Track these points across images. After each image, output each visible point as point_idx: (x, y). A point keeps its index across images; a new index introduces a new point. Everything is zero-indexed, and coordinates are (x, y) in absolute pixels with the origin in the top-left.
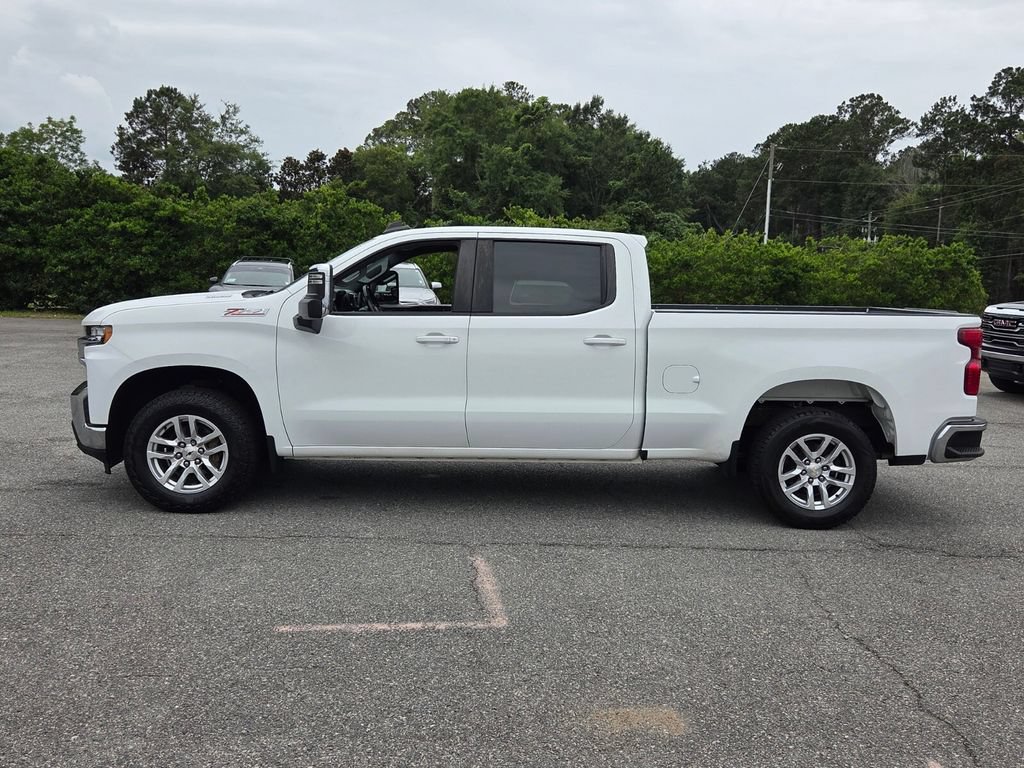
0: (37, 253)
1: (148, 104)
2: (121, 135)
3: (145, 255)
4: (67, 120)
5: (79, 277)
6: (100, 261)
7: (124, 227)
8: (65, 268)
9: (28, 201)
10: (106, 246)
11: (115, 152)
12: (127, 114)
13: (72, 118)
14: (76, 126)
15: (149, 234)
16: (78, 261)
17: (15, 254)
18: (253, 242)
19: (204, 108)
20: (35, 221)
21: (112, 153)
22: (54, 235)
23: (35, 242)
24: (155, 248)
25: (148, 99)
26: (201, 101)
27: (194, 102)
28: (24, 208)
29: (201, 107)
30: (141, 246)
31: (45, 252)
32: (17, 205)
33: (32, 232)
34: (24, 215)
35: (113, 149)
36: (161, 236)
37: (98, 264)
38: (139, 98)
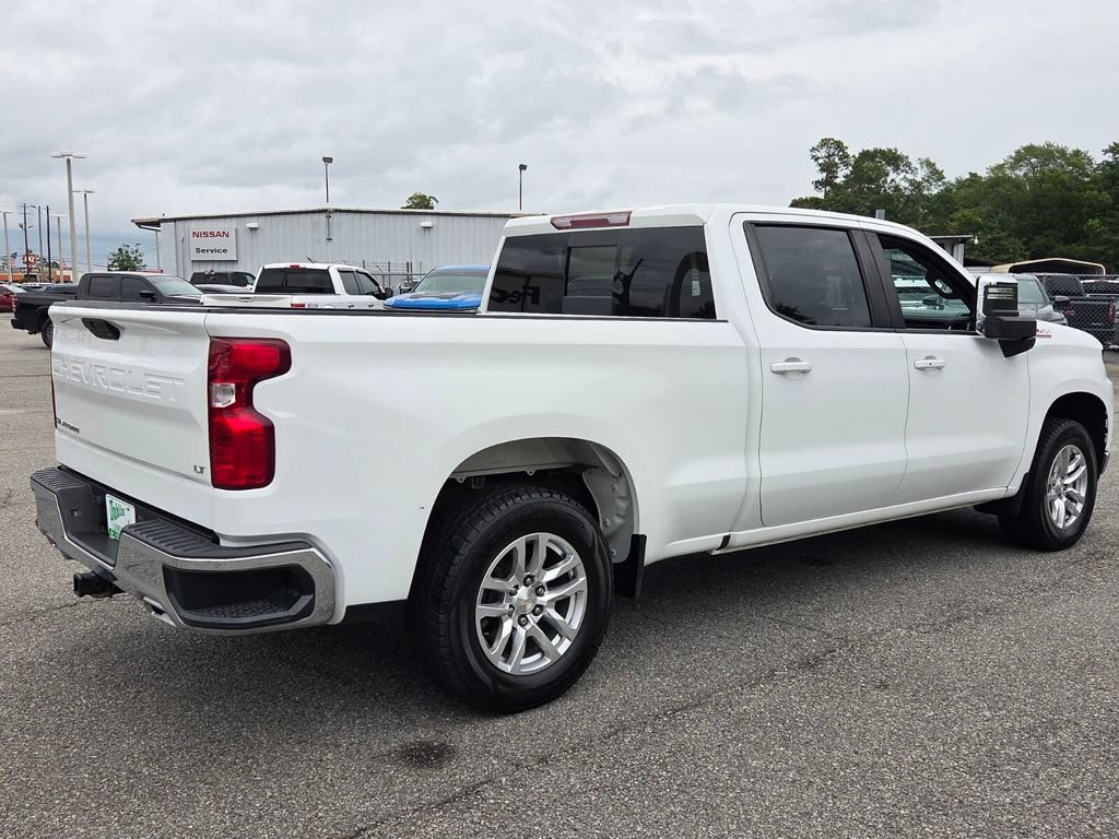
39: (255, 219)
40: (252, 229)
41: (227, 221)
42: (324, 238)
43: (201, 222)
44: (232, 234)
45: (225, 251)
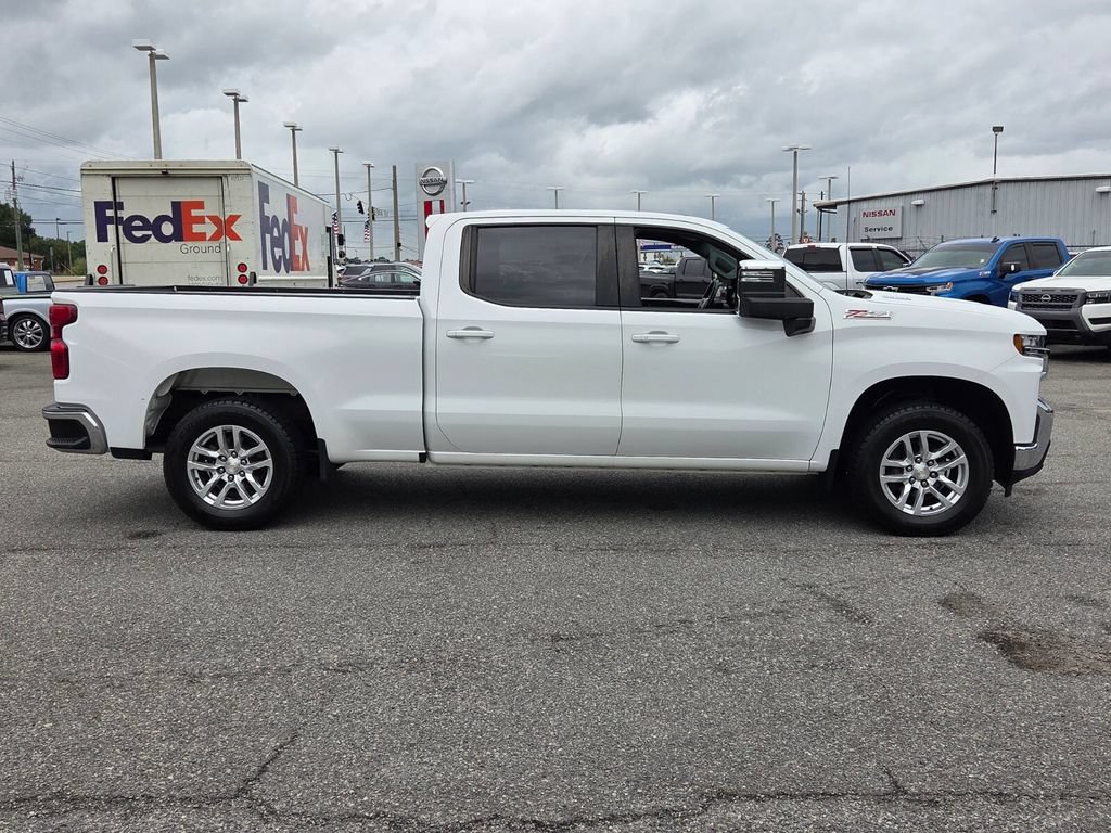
39: (922, 196)
40: (917, 206)
41: (896, 199)
42: (988, 210)
43: (871, 203)
44: (899, 212)
45: (890, 229)
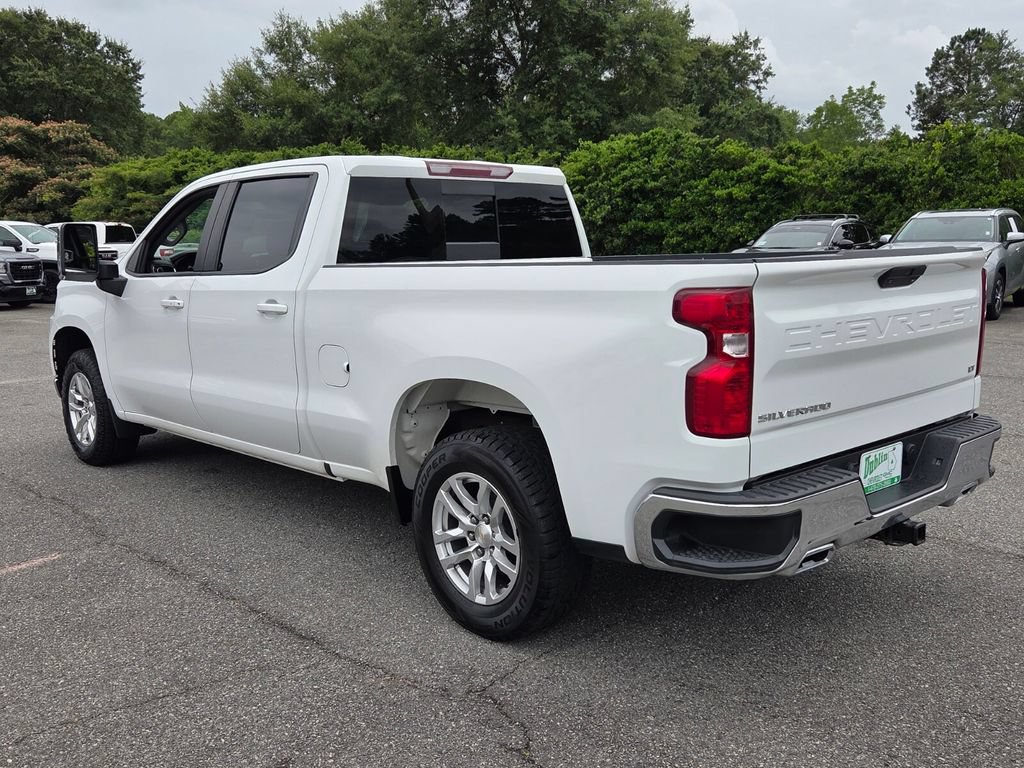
0: (660, 226)
1: (951, 52)
2: (918, 92)
3: (745, 220)
4: (867, 86)
5: (692, 247)
6: (708, 230)
7: (730, 195)
8: (679, 239)
9: (655, 178)
10: (714, 215)
11: (911, 112)
12: (927, 69)
13: (873, 83)
14: (876, 92)
15: (754, 199)
16: (691, 231)
17: (642, 229)
18: (853, 198)
19: (1014, 45)
20: (662, 195)
21: (908, 113)
22: (675, 208)
23: (661, 216)
24: (757, 213)
25: (952, 47)
26: (1010, 37)
27: (1001, 40)
28: (652, 184)
29: (1010, 44)
30: (743, 212)
31: (665, 224)
32: (646, 181)
33: (658, 207)
34: (653, 191)
35: (909, 108)
36: (765, 200)
37: (707, 232)
38: (940, 48)
